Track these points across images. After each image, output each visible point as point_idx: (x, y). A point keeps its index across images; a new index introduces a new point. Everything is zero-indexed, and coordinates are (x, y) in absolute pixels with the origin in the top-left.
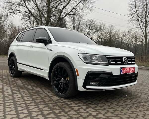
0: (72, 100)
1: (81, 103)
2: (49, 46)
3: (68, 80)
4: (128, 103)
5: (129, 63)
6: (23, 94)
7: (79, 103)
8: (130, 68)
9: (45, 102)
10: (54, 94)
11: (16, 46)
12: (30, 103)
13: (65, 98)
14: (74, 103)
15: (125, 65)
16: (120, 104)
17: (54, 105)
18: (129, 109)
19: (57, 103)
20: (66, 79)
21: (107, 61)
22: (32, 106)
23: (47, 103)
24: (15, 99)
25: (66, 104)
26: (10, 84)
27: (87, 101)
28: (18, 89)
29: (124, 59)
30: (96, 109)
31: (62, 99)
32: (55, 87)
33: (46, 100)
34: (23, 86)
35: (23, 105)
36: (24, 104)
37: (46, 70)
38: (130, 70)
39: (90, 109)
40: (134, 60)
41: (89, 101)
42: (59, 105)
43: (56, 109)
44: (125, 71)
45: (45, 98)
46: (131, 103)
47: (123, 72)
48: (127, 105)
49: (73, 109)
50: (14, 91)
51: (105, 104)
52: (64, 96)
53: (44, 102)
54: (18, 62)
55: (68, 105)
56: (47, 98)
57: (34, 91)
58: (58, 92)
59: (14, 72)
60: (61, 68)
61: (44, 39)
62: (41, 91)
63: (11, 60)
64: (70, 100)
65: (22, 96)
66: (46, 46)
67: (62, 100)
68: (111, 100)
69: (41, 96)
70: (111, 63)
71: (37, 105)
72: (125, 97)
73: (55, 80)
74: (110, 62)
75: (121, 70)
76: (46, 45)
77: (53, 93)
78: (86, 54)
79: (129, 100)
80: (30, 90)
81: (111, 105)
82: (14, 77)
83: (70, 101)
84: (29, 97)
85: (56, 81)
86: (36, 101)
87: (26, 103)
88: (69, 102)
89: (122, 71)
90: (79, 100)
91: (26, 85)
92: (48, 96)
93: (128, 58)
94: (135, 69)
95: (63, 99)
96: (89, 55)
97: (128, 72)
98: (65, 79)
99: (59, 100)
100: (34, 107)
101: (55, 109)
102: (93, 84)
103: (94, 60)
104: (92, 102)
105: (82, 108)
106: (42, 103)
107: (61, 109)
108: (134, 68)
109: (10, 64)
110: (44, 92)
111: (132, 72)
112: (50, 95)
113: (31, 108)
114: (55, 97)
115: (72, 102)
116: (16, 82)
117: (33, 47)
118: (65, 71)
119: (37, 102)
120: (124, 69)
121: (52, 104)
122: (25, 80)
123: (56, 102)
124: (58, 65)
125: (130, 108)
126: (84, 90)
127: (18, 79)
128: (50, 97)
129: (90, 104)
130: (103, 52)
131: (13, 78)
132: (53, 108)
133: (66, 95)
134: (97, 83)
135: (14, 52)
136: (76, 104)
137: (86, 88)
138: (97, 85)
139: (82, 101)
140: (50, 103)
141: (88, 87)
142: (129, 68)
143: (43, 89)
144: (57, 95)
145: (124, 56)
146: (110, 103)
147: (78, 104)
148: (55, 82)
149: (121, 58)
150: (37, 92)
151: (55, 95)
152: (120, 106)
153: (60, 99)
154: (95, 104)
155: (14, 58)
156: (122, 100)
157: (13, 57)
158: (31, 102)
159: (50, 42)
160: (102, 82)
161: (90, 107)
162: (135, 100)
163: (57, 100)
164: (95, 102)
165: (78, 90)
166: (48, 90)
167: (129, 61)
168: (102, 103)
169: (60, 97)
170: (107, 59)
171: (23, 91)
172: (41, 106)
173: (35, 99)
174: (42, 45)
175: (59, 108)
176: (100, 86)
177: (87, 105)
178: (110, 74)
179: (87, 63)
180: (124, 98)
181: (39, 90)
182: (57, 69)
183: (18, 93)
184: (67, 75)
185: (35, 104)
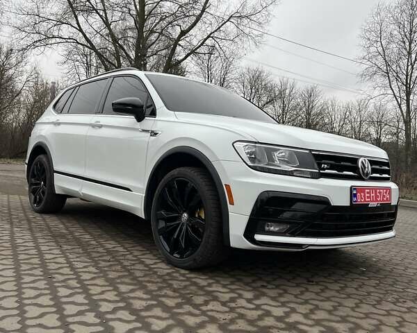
0: (210, 274)
1: (237, 283)
2: (148, 122)
3: (200, 217)
4: (372, 290)
5: (374, 175)
6: (71, 256)
7: (232, 283)
8: (378, 191)
9: (135, 278)
10: (159, 258)
11: (52, 125)
12: (93, 279)
13: (192, 269)
14: (218, 282)
15: (363, 180)
16: (349, 290)
17: (161, 285)
18: (376, 303)
19: (170, 282)
20: (197, 216)
21: (316, 166)
22: (99, 288)
23: (140, 279)
24: (49, 268)
25: (195, 284)
26: (30, 229)
27: (255, 278)
28: (57, 242)
29: (362, 162)
30: (282, 299)
31: (183, 271)
32: (161, 237)
33: (138, 274)
34: (69, 237)
35: (74, 283)
36: (76, 281)
37: (138, 190)
38: (377, 197)
39: (263, 300)
40: (387, 168)
41: (260, 279)
42: (175, 286)
43: (166, 296)
44: (364, 196)
45: (132, 267)
46: (380, 289)
47: (360, 200)
48: (369, 293)
49: (216, 299)
50: (43, 248)
51: (307, 290)
52: (186, 265)
53: (131, 277)
54: (55, 168)
55: (202, 288)
56: (141, 267)
57: (100, 250)
58: (172, 253)
59: (44, 198)
60: (183, 184)
61: (137, 103)
62: (121, 249)
63: (37, 165)
64: (204, 274)
65: (69, 262)
66: (138, 123)
67: (183, 275)
68: (322, 279)
69: (122, 263)
70: (326, 171)
71: (112, 283)
72: (359, 272)
73: (163, 219)
74: (324, 169)
75: (353, 192)
76: (140, 118)
77: (154, 255)
78: (256, 143)
79: (373, 282)
80: (89, 245)
81: (323, 291)
82: (42, 212)
83: (207, 277)
84: (86, 264)
85: (167, 220)
86: (108, 275)
87: (82, 278)
88: (202, 281)
89: (355, 195)
90: (233, 276)
91: (77, 234)
92: (142, 263)
93: (372, 162)
94: (390, 193)
95: (187, 272)
96: (265, 147)
97: (373, 201)
98: (191, 215)
99: (174, 274)
100: (104, 289)
101: (164, 296)
102: (272, 228)
103: (277, 162)
104: (268, 282)
105: (240, 296)
106: (127, 280)
107: (182, 296)
108: (389, 189)
109: (34, 176)
110: (131, 253)
111: (383, 200)
112: (148, 262)
113: (94, 290)
114: (163, 265)
115: (212, 279)
116: (48, 226)
117: (101, 126)
118: (194, 191)
119: (110, 276)
120: (362, 189)
121: (154, 284)
122: (75, 222)
123: (167, 277)
124: (173, 175)
125: (379, 302)
126: (247, 245)
127: (54, 218)
128: (147, 266)
129: (263, 286)
130: (303, 139)
131: (38, 215)
132: (158, 293)
133: (195, 260)
134: (285, 227)
135: (45, 142)
136: (224, 286)
137: (255, 240)
138: (285, 232)
139: (239, 280)
140: (149, 282)
141: (258, 237)
142: (375, 189)
143: (127, 245)
144: (169, 262)
145: (362, 156)
146: (322, 287)
147: (229, 287)
148: (162, 224)
149: (354, 160)
150: (109, 252)
151: (163, 261)
152: (349, 296)
153: (177, 272)
154: (277, 287)
155: (44, 159)
156: (353, 280)
157: (41, 156)
158: (95, 275)
159: (153, 114)
160: (299, 224)
161: (264, 294)
162: (390, 281)
163: (168, 274)
164: (277, 283)
165: (231, 245)
166: (140, 248)
167: (374, 171)
168: (298, 285)
169: (176, 267)
170: (316, 160)
171: (69, 247)
172: (123, 288)
173: (105, 269)
174: (129, 120)
175: (177, 294)
176: (293, 235)
177: (254, 289)
178: (324, 202)
179: (258, 168)
180: (358, 276)
181: (114, 248)
182: (169, 185)
183: (57, 252)
184: (200, 205)
185: (107, 281)
